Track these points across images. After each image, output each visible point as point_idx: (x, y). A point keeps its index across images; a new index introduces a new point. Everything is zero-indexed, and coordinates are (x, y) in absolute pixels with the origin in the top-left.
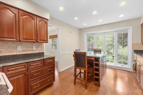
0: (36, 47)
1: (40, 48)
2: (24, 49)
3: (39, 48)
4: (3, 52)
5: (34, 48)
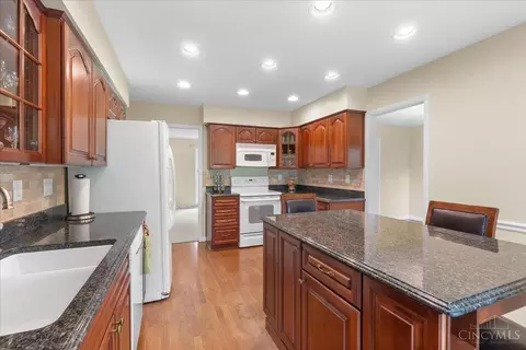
0: (350, 178)
1: (358, 181)
5: (347, 180)
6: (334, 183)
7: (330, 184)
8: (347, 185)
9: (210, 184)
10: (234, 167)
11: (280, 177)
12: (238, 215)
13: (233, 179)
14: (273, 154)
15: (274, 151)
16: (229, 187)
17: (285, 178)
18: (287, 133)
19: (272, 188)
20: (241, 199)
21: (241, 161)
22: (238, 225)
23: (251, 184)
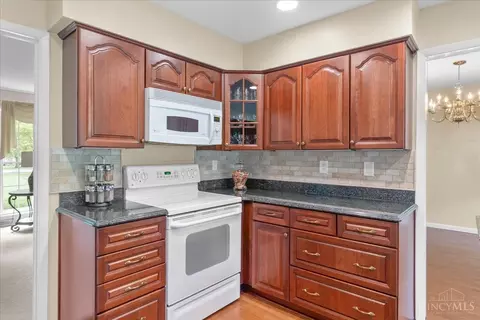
0: (377, 167)
1: (396, 173)
2: (336, 170)
3: (388, 171)
4: (296, 173)
5: (369, 170)
6: (334, 176)
7: (323, 177)
8: (365, 179)
9: (72, 185)
10: (142, 144)
11: (215, 164)
12: (163, 262)
13: (130, 171)
15: (219, 114)
16: (121, 192)
17: (222, 166)
18: (241, 81)
19: (206, 186)
20: (171, 223)
21: (157, 131)
22: (163, 287)
23: (169, 181)
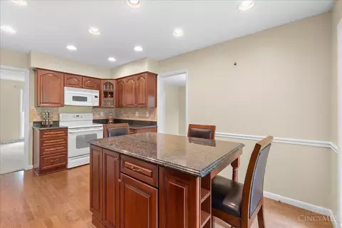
0: (149, 114)
3: (152, 115)
6: (139, 117)
7: (137, 117)
8: (147, 118)
9: (38, 119)
10: (63, 105)
11: (102, 114)
12: (67, 143)
13: (61, 115)
14: (96, 97)
15: (98, 95)
16: (57, 122)
17: (106, 114)
18: (108, 83)
19: (95, 121)
20: (69, 131)
22: (67, 151)
23: (78, 119)
